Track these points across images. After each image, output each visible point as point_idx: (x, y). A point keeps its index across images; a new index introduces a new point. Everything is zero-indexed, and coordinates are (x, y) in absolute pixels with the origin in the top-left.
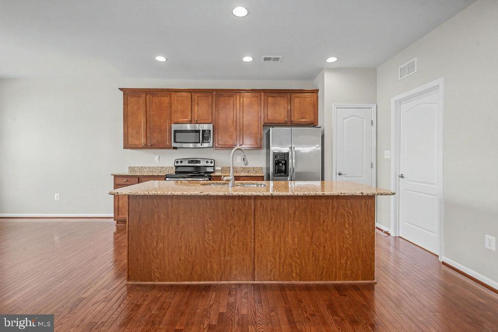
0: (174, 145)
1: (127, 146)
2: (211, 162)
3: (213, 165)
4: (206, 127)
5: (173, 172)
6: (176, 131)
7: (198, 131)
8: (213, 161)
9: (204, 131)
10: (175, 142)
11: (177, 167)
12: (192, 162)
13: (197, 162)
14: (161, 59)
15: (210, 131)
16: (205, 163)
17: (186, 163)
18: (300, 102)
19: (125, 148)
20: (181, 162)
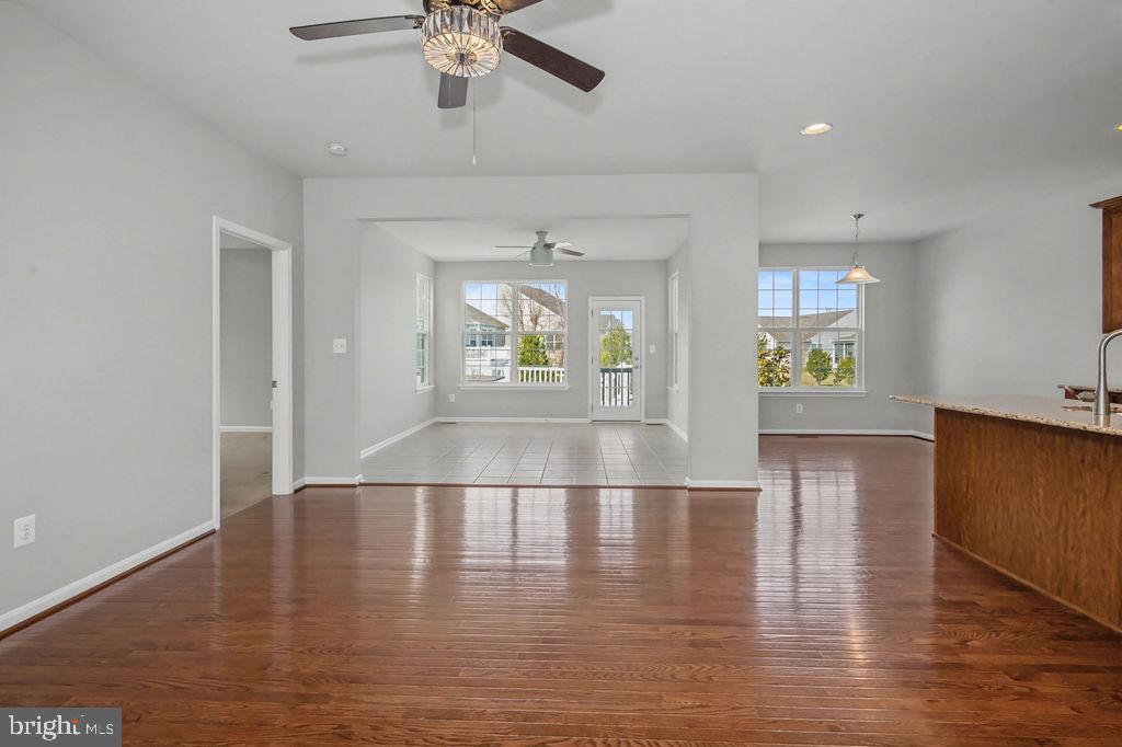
1: (1109, 327)
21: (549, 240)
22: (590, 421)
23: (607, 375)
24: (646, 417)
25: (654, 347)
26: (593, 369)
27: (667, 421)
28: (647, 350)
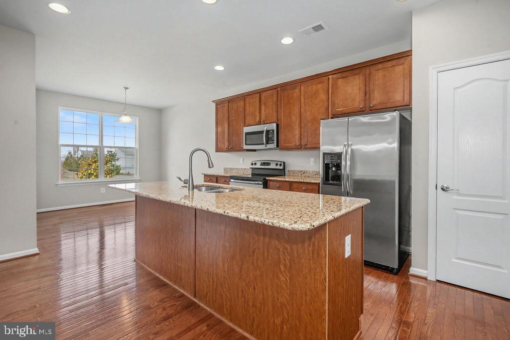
0: (245, 147)
1: (218, 150)
2: (281, 165)
3: (281, 168)
4: (269, 127)
6: (247, 134)
7: (262, 132)
8: (282, 163)
9: (268, 132)
10: (246, 144)
11: (253, 169)
12: (264, 164)
13: (268, 164)
14: (219, 68)
15: (273, 130)
16: (275, 165)
17: (259, 166)
18: (384, 76)
19: (216, 151)
20: (256, 164)
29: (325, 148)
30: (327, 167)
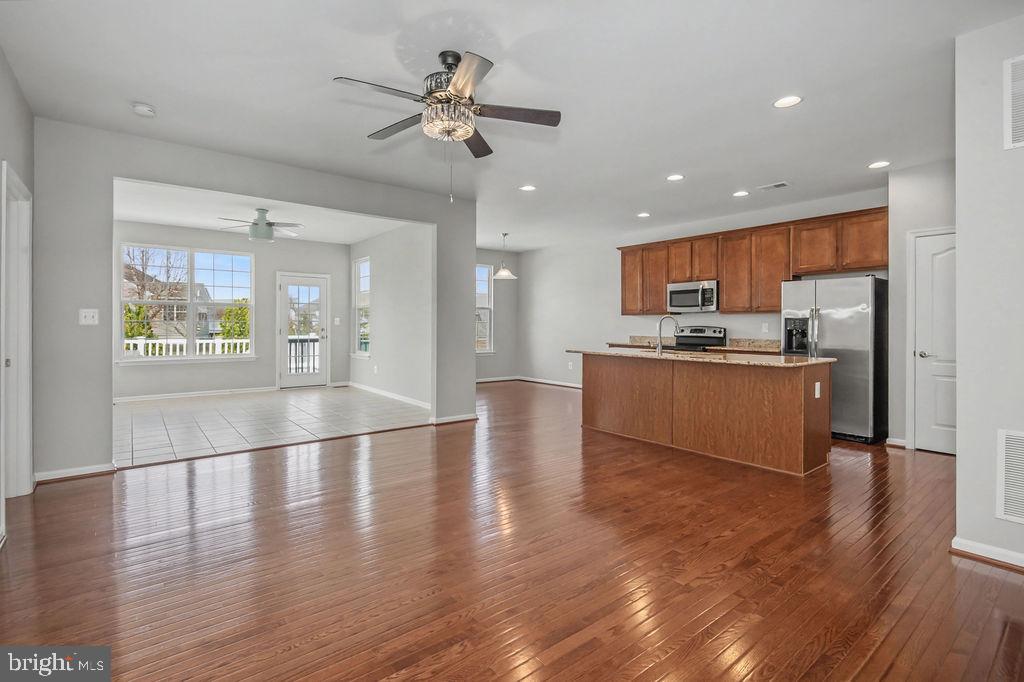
0: (670, 309)
1: (625, 312)
2: (720, 332)
3: (721, 335)
4: (706, 285)
5: (674, 344)
6: (672, 293)
7: (696, 291)
8: (722, 330)
9: (704, 291)
10: (671, 306)
11: (678, 337)
12: (695, 331)
13: (701, 331)
15: (712, 289)
16: (711, 332)
17: (687, 333)
18: (860, 232)
19: (623, 314)
20: (683, 331)
21: (270, 217)
22: (277, 388)
23: (293, 345)
24: (331, 381)
25: (338, 319)
26: (280, 341)
27: (350, 383)
28: (333, 321)
29: (787, 312)
30: (789, 334)
